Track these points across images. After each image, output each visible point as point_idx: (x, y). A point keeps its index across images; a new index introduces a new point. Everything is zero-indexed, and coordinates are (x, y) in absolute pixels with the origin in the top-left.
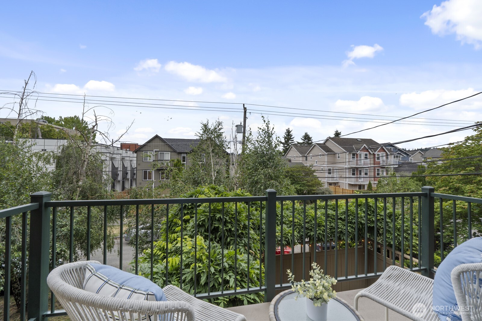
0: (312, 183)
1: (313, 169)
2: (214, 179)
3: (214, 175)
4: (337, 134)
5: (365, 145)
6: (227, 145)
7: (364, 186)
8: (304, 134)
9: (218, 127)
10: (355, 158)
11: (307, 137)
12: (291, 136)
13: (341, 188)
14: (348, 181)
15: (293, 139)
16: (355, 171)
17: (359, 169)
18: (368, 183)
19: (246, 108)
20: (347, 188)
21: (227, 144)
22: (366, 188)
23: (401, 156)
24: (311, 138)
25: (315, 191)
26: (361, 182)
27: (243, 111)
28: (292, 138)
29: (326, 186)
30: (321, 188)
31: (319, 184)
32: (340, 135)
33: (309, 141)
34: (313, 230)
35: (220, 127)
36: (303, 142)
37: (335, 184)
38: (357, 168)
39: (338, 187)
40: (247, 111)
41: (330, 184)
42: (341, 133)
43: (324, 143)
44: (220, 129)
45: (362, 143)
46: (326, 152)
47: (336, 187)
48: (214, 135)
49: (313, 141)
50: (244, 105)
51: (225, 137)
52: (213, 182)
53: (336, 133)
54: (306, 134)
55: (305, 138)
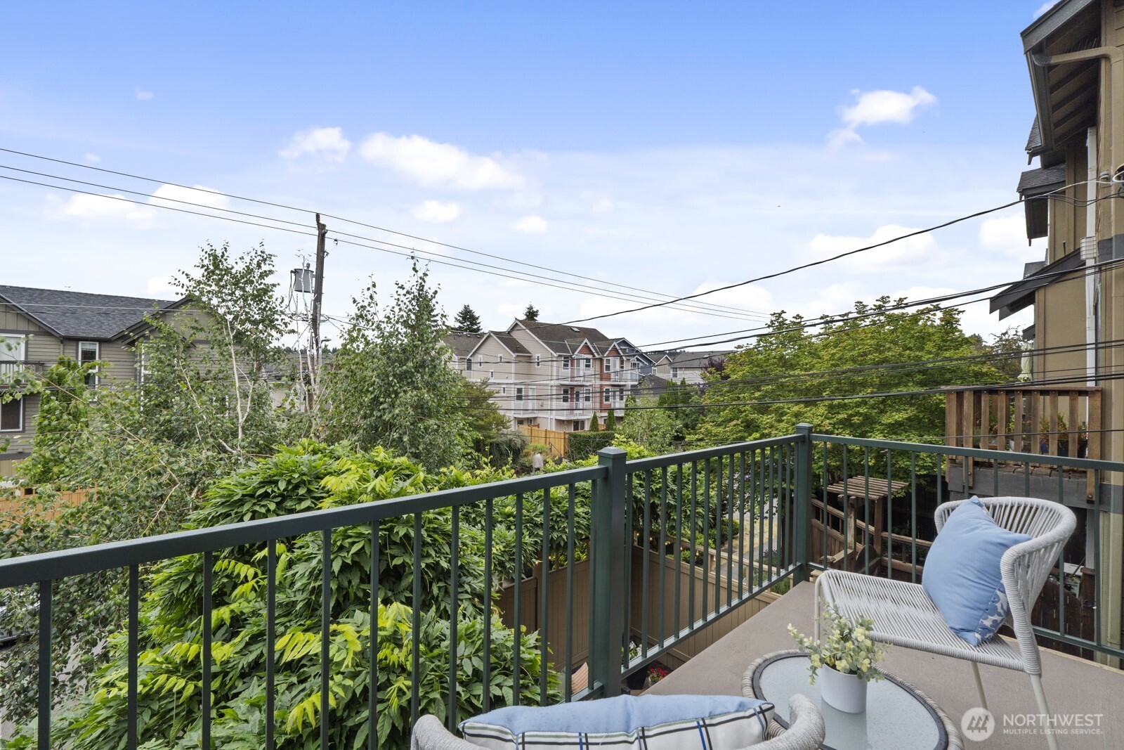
0: (487, 420)
1: (487, 390)
2: (241, 421)
3: (243, 409)
4: (532, 314)
5: (586, 340)
6: (285, 324)
7: (583, 422)
8: (461, 309)
9: (259, 266)
10: (569, 366)
11: (468, 316)
12: (432, 310)
13: (543, 428)
14: (555, 416)
15: (435, 318)
16: (569, 392)
17: (576, 389)
18: (590, 416)
19: (324, 226)
20: (554, 429)
21: (287, 320)
22: (587, 427)
23: (641, 364)
24: (477, 318)
25: (495, 440)
26: (577, 416)
27: (316, 232)
28: (434, 316)
29: (513, 427)
30: (505, 431)
31: (502, 423)
32: (536, 316)
33: (473, 324)
34: (556, 527)
35: (265, 268)
36: (460, 327)
37: (530, 420)
38: (572, 387)
39: (536, 428)
40: (326, 235)
41: (520, 422)
42: (539, 313)
43: (509, 333)
44: (262, 276)
45: (580, 337)
46: (514, 352)
47: (534, 428)
48: (243, 289)
49: (482, 326)
50: (318, 216)
51: (279, 300)
52: (240, 430)
53: (529, 312)
54: (466, 308)
55: (464, 318)
